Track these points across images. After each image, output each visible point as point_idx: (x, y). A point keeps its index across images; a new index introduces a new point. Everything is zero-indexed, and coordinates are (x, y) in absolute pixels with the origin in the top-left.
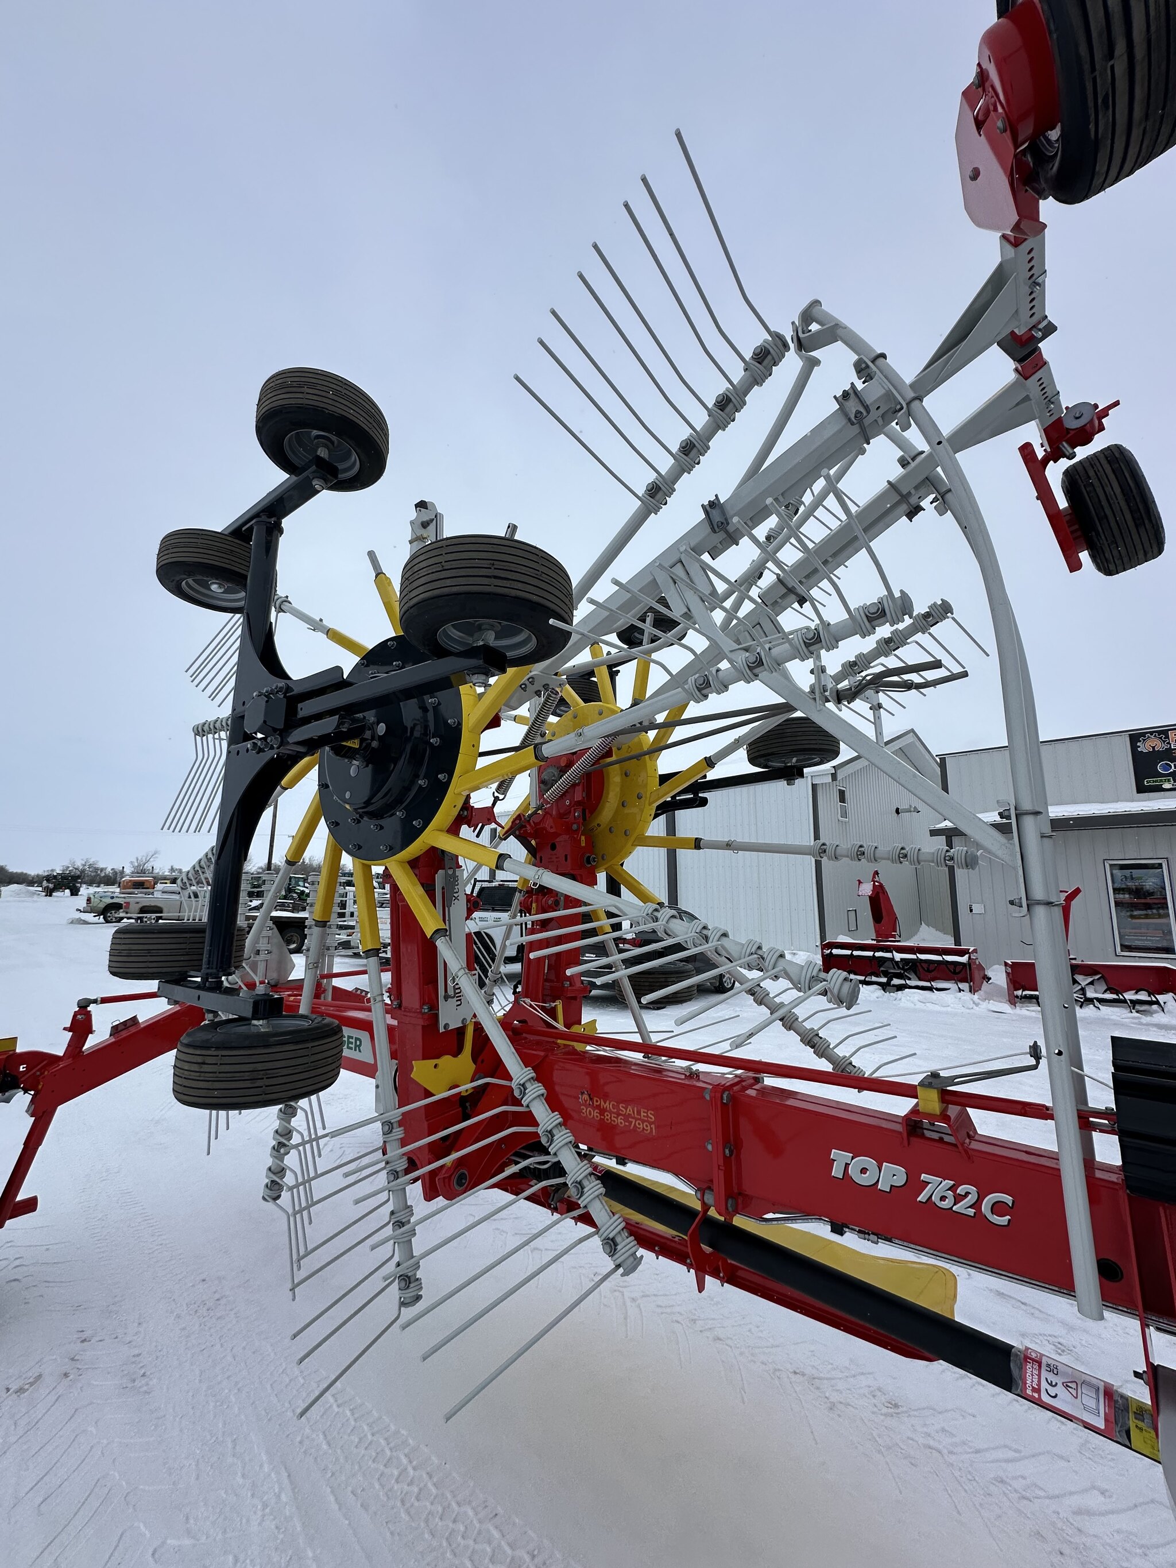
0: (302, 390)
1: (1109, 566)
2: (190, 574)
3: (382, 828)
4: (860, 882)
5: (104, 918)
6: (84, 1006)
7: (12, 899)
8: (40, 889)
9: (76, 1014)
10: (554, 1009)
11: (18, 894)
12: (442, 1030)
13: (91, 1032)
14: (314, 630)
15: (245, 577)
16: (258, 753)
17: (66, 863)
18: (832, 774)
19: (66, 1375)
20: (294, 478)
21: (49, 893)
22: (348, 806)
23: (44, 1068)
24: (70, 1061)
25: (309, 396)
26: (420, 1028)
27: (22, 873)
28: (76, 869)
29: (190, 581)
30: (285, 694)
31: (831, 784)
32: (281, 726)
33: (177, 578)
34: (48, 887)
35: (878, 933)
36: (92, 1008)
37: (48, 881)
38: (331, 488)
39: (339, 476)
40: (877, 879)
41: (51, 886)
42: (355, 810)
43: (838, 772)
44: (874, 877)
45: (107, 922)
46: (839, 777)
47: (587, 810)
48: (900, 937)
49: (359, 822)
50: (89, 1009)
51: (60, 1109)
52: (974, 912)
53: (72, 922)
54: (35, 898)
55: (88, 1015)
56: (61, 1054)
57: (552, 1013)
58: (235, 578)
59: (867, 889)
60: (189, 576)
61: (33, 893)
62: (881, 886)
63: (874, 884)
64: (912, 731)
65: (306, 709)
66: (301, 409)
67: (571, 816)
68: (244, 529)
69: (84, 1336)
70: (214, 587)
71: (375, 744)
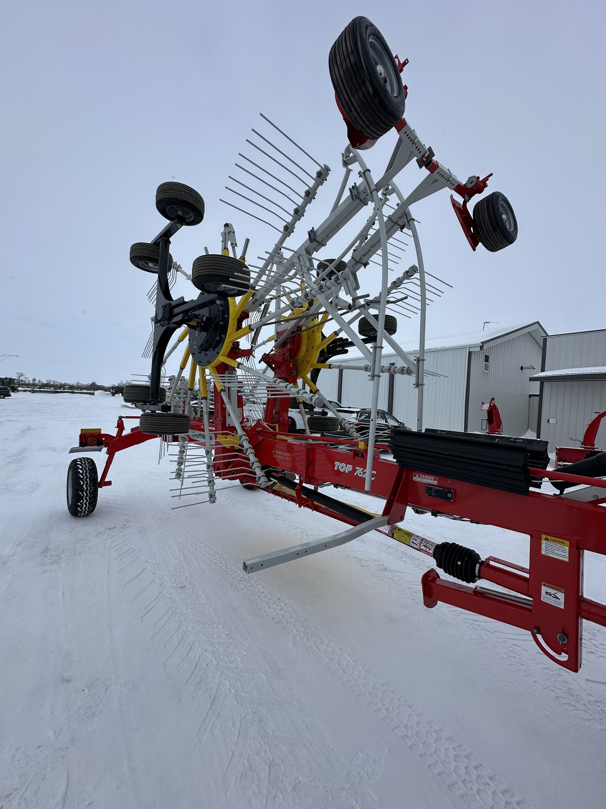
0: (169, 191)
1: (493, 247)
2: (141, 260)
3: (207, 355)
4: (483, 403)
5: (135, 405)
6: (121, 418)
7: (99, 396)
8: (110, 393)
9: (118, 421)
10: (275, 427)
11: (101, 394)
12: (227, 426)
13: (124, 429)
14: (188, 279)
15: (158, 260)
16: (162, 327)
17: (120, 382)
18: (480, 346)
19: (123, 528)
20: (172, 222)
21: (113, 394)
22: (195, 347)
23: (110, 440)
24: (118, 438)
25: (172, 194)
26: (221, 425)
27: (102, 386)
28: (123, 385)
29: (142, 262)
30: (169, 306)
31: (478, 352)
32: (168, 317)
33: (137, 262)
34: (113, 392)
35: (490, 431)
36: (123, 419)
37: (112, 389)
38: (185, 225)
39: (186, 221)
40: (493, 402)
41: (114, 391)
42: (199, 348)
43: (485, 345)
44: (491, 401)
45: (136, 407)
46: (485, 348)
47: (292, 353)
48: (502, 432)
49: (200, 353)
50: (122, 419)
51: (116, 453)
52: (550, 423)
53: (123, 407)
54: (108, 396)
55: (122, 421)
56: (115, 436)
57: (274, 428)
58: (155, 261)
59: (486, 407)
60: (142, 261)
61: (107, 395)
62: (494, 405)
63: (490, 405)
64: (538, 322)
65: (176, 311)
66: (169, 199)
67: (286, 355)
68: (157, 242)
69: (128, 521)
70: (150, 264)
71: (202, 324)
